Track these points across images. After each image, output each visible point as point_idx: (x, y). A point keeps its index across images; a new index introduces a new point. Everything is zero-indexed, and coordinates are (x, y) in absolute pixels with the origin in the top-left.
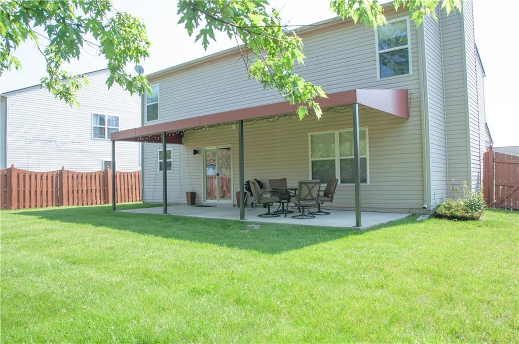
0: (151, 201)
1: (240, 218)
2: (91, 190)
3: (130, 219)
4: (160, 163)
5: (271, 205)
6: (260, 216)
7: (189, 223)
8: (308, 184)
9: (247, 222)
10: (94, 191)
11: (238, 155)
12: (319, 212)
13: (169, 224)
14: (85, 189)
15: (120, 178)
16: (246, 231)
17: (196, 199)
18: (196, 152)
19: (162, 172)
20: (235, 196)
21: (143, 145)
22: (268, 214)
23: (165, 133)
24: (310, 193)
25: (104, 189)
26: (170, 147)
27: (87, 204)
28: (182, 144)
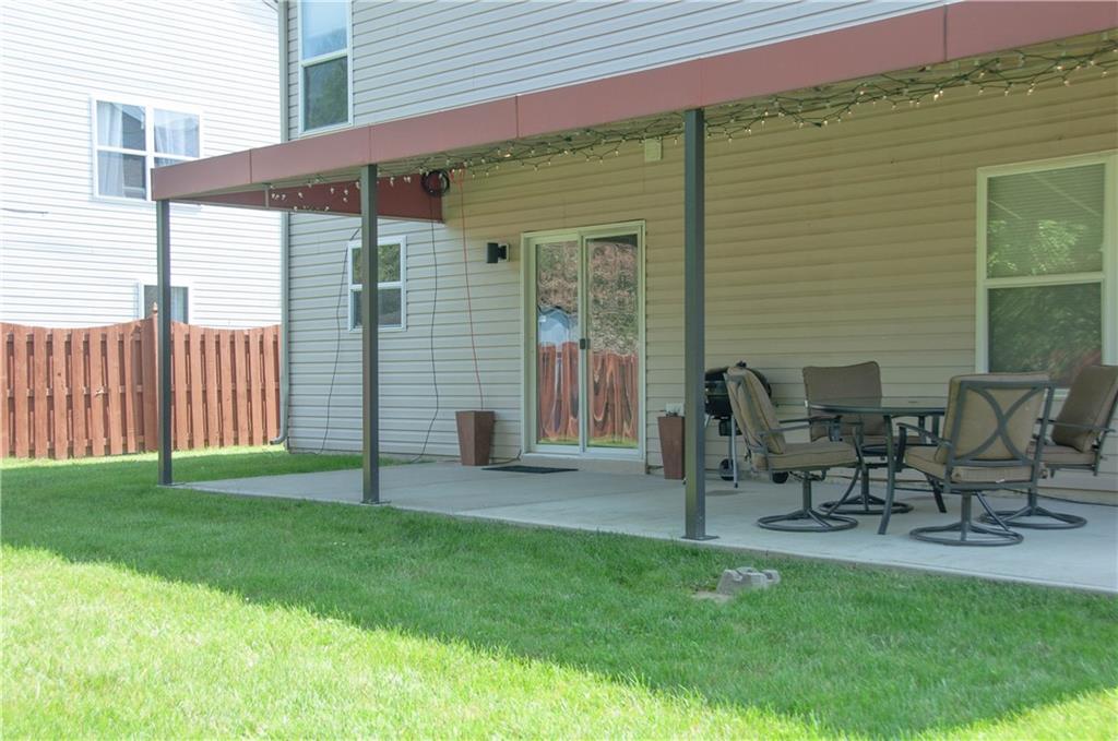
0: (318, 443)
1: (684, 533)
2: (88, 397)
3: (220, 528)
4: (357, 294)
5: (816, 478)
6: (768, 523)
7: (468, 548)
8: (992, 393)
9: (718, 551)
10: (97, 403)
11: (682, 265)
12: (1029, 514)
13: (382, 551)
14: (61, 392)
15: (203, 352)
16: (721, 599)
17: (497, 440)
18: (497, 253)
19: (359, 330)
20: (655, 431)
21: (289, 225)
22: (804, 516)
23: (373, 168)
24: (1001, 431)
25: (141, 395)
26: (391, 232)
27: (71, 453)
28: (441, 220)
